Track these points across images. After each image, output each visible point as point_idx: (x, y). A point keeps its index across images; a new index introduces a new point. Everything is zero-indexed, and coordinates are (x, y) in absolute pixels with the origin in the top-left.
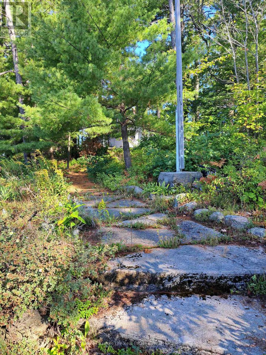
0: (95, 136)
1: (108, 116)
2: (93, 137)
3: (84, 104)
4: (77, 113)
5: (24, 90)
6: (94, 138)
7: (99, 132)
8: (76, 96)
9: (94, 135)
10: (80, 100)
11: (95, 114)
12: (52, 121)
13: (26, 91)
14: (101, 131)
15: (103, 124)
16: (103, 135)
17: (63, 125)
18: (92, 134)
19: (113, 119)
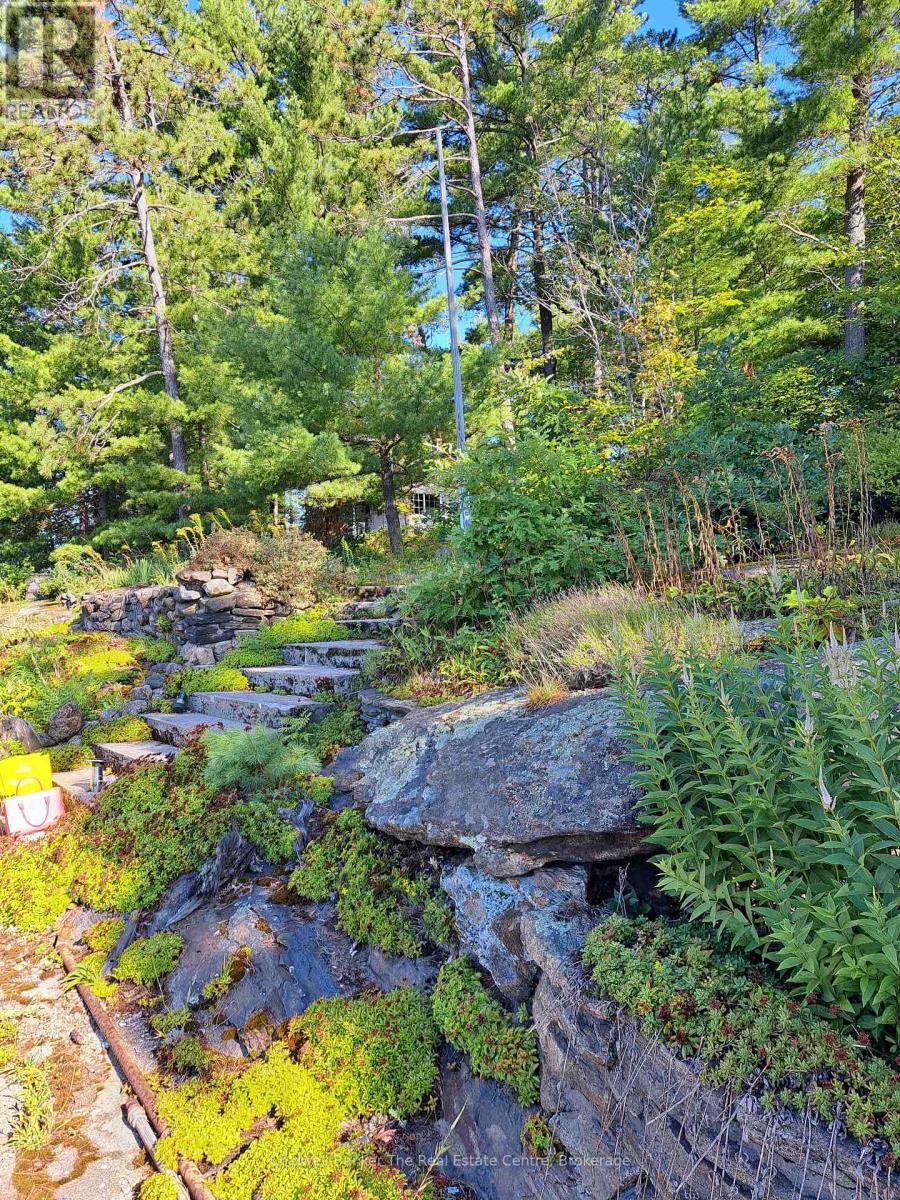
0: (332, 504)
1: (354, 460)
2: (327, 504)
3: (318, 443)
4: (307, 457)
5: (189, 412)
6: (329, 509)
7: (340, 495)
8: (305, 432)
9: (330, 500)
10: (310, 437)
11: (334, 457)
12: (264, 471)
13: (194, 414)
14: (345, 493)
15: (347, 472)
16: (350, 501)
17: (281, 477)
18: (326, 498)
19: (362, 464)
